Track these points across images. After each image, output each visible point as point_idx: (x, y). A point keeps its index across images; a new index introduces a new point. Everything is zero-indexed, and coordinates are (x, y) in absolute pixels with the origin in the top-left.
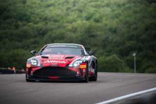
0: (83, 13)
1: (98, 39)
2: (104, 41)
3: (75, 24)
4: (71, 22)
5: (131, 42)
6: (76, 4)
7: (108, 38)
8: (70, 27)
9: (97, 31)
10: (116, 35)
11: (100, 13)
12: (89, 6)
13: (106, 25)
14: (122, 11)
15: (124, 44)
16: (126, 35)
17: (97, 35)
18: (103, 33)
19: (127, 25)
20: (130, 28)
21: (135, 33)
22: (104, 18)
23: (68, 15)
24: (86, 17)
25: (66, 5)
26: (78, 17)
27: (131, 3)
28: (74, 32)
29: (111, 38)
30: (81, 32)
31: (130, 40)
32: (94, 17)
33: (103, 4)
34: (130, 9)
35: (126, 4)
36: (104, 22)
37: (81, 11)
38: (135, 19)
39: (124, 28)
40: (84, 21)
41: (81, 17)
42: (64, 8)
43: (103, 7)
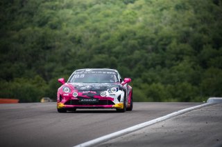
0: (35, 16)
1: (56, 51)
2: (64, 55)
3: (23, 32)
4: (18, 30)
5: (100, 55)
6: (24, 4)
7: (69, 50)
8: (16, 36)
9: (54, 42)
10: (81, 46)
11: (58, 17)
12: (42, 7)
13: (67, 33)
14: (89, 14)
15: (91, 58)
16: (93, 47)
17: (54, 47)
18: (62, 44)
19: (95, 33)
20: (99, 37)
21: (106, 43)
22: (65, 24)
23: (13, 19)
24: (39, 22)
25: (10, 6)
26: (28, 22)
27: (100, 4)
28: (23, 43)
29: (73, 50)
30: (32, 43)
31: (100, 53)
32: (49, 23)
33: (63, 5)
34: (99, 12)
35: (94, 5)
36: (65, 28)
37: (31, 14)
38: (106, 24)
39: (91, 36)
40: (36, 28)
41: (32, 22)
42: (7, 9)
43: (63, 8)
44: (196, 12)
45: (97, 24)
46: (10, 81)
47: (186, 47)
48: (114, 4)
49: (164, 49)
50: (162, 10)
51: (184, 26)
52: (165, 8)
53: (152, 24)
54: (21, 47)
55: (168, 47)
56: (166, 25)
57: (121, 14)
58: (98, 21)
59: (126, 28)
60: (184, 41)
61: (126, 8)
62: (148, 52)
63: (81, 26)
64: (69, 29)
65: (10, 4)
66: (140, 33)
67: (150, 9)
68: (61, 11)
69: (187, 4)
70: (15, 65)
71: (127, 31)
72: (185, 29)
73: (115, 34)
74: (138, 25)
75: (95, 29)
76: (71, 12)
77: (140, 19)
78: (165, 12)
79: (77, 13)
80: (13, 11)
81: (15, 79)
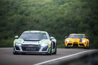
0: (18, 10)
1: (28, 26)
2: (31, 28)
3: (13, 17)
4: (10, 16)
5: (48, 28)
6: (13, 4)
7: (33, 26)
8: (9, 18)
9: (27, 22)
10: (39, 24)
11: (29, 10)
12: (21, 5)
13: (32, 18)
14: (43, 9)
16: (45, 24)
17: (27, 24)
18: (30, 23)
19: (46, 18)
20: (47, 20)
21: (50, 23)
22: (31, 13)
23: (8, 11)
24: (20, 13)
26: (15, 12)
27: (48, 5)
28: (12, 22)
29: (35, 26)
30: (17, 22)
32: (25, 13)
33: (31, 5)
34: (47, 8)
35: (45, 5)
36: (31, 16)
37: (17, 9)
38: (50, 14)
39: (43, 20)
40: (19, 15)
41: (17, 12)
42: (6, 6)
43: (31, 6)
44: (91, 9)
45: (46, 14)
46: (6, 40)
47: (87, 25)
48: (54, 5)
49: (77, 26)
50: (76, 8)
51: (86, 16)
52: (78, 7)
53: (71, 15)
54: (12, 24)
55: (78, 25)
56: (78, 15)
57: (57, 9)
58: (47, 12)
59: (60, 16)
60: (86, 22)
61: (60, 7)
62: (69, 28)
63: (39, 15)
64: (33, 16)
65: (7, 4)
66: (66, 19)
67: (71, 7)
68: (30, 8)
69: (87, 5)
70: (9, 32)
71: (60, 18)
72: (86, 17)
73: (54, 19)
74: (65, 15)
75: (45, 16)
76: (34, 8)
77: (66, 12)
78: (77, 9)
79: (37, 9)
80: (8, 7)
81: (9, 38)
